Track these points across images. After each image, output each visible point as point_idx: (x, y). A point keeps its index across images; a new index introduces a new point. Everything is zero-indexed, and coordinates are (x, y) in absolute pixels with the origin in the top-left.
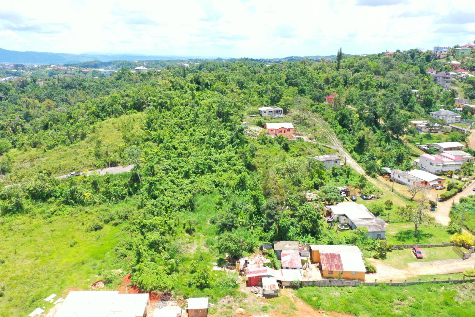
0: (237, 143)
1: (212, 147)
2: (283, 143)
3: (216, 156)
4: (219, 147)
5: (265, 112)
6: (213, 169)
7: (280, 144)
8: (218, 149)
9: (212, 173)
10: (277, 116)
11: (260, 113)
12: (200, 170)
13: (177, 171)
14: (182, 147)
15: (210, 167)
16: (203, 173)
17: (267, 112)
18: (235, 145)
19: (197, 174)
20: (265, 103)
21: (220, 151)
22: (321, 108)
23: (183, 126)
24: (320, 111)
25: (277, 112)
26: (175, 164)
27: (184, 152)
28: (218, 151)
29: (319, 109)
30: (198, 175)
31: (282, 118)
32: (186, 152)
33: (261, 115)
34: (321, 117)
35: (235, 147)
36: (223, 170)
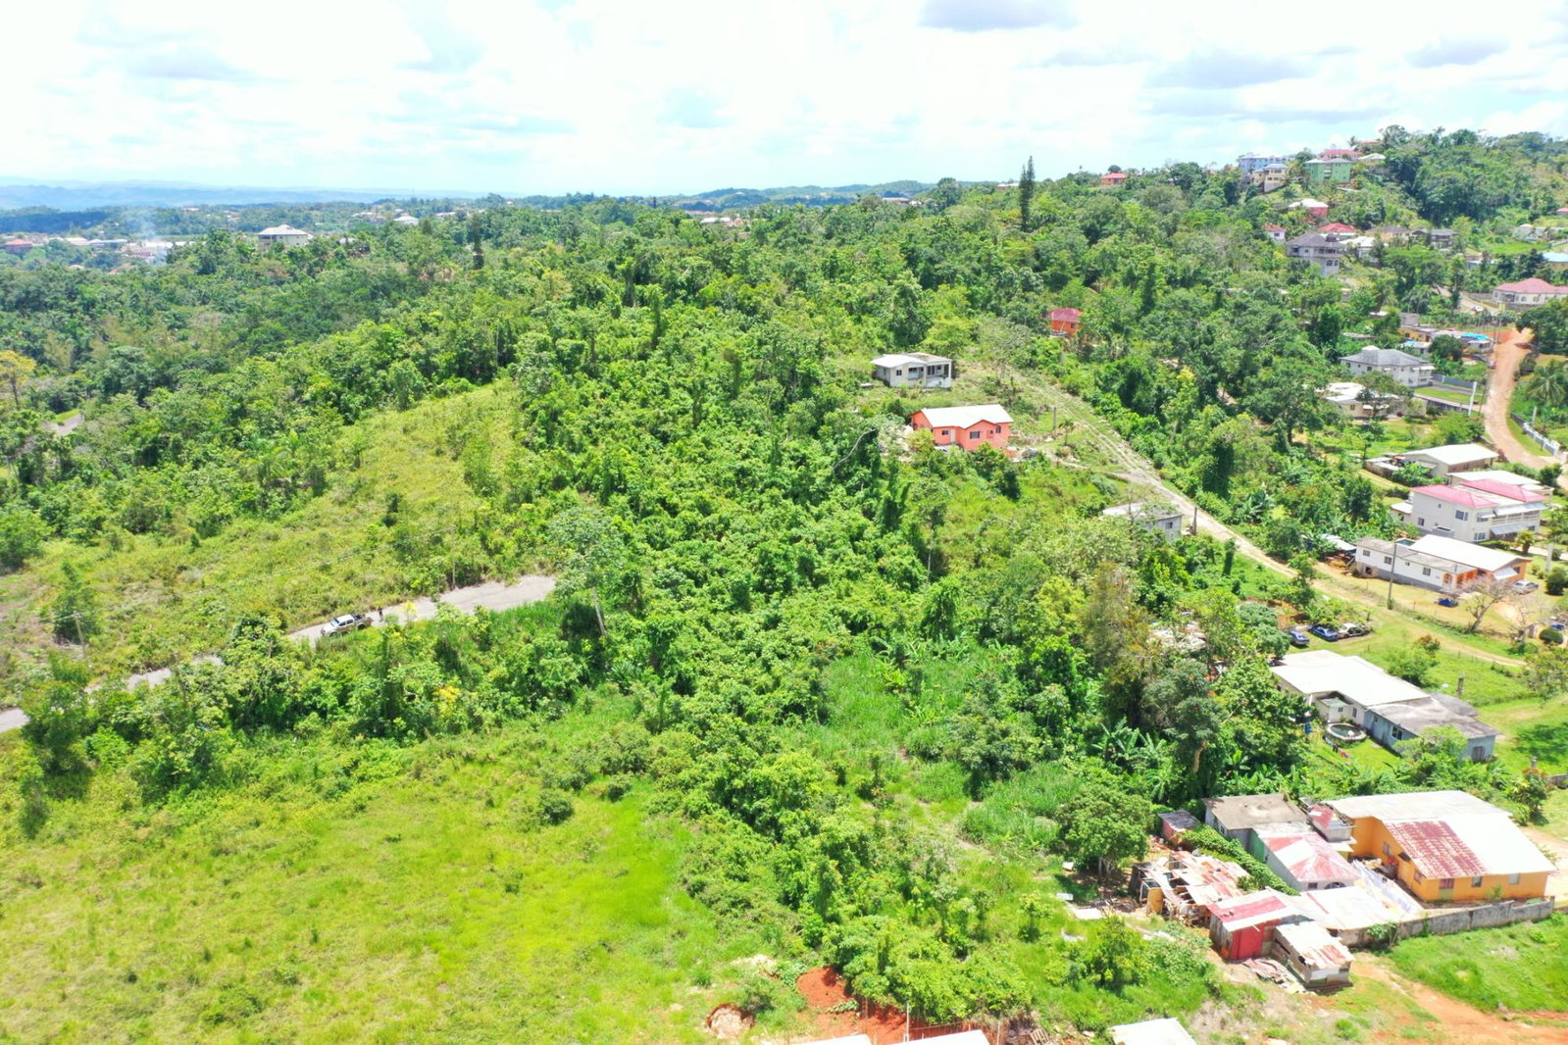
0: (861, 479)
1: (785, 497)
2: (997, 473)
3: (812, 528)
4: (809, 496)
5: (899, 373)
6: (816, 571)
7: (987, 476)
8: (808, 503)
9: (816, 585)
10: (934, 382)
11: (880, 375)
12: (779, 580)
13: (705, 587)
14: (690, 502)
15: (806, 566)
16: (787, 589)
17: (905, 372)
18: (857, 488)
19: (771, 592)
20: (879, 343)
21: (815, 510)
22: (1047, 353)
23: (664, 428)
24: (1046, 363)
25: (931, 370)
26: (693, 563)
27: (702, 520)
28: (808, 509)
29: (1041, 357)
30: (776, 595)
31: (949, 389)
32: (709, 519)
33: (887, 384)
34: (1053, 383)
35: (860, 494)
36: (849, 572)
